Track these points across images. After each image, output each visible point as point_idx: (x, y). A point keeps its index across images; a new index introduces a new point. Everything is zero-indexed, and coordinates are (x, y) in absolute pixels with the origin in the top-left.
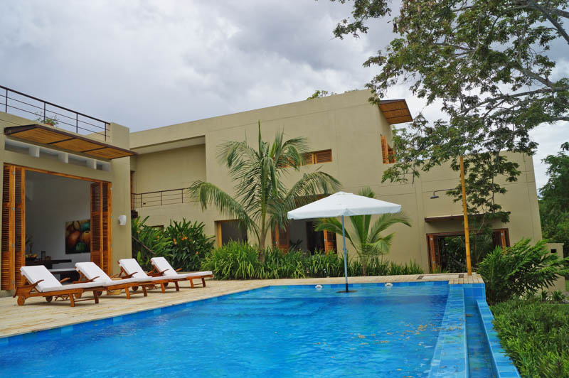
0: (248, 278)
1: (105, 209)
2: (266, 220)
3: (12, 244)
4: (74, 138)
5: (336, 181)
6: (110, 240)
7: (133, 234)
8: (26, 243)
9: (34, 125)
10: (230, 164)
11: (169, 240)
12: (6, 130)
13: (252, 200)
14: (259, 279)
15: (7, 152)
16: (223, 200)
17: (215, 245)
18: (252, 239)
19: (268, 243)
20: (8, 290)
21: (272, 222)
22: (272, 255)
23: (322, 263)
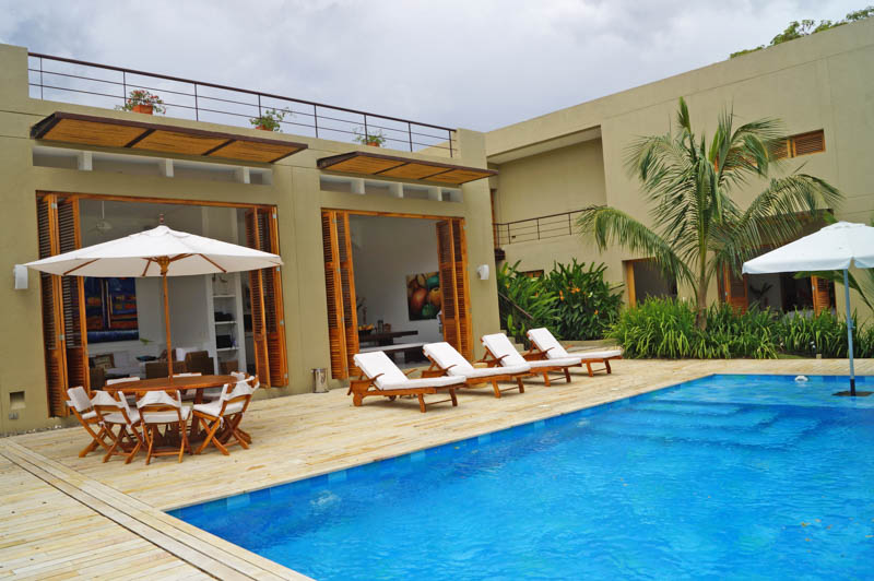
0: (678, 356)
1: (459, 258)
2: (707, 260)
3: (340, 317)
4: (407, 163)
5: (833, 191)
6: (468, 303)
7: (499, 290)
8: (358, 309)
9: (354, 153)
10: (644, 175)
11: (553, 296)
12: (320, 162)
13: (683, 229)
14: (698, 358)
15: (325, 193)
16: (634, 232)
17: (625, 299)
18: (685, 293)
19: (712, 297)
20: (340, 379)
21: (718, 265)
22: (719, 317)
23: (807, 331)
